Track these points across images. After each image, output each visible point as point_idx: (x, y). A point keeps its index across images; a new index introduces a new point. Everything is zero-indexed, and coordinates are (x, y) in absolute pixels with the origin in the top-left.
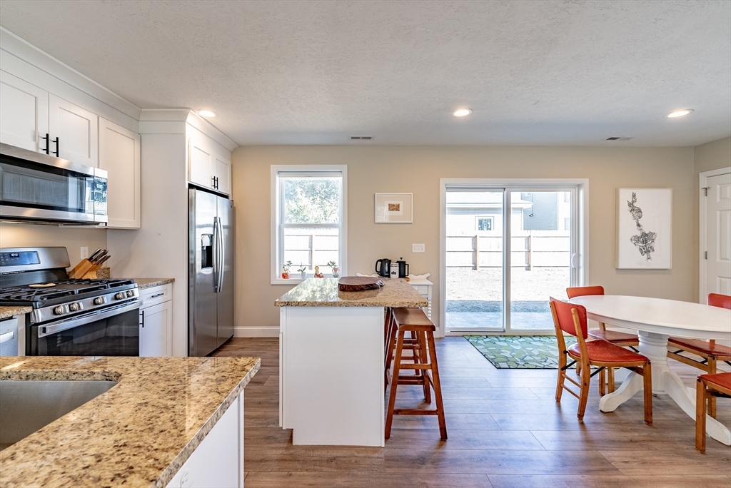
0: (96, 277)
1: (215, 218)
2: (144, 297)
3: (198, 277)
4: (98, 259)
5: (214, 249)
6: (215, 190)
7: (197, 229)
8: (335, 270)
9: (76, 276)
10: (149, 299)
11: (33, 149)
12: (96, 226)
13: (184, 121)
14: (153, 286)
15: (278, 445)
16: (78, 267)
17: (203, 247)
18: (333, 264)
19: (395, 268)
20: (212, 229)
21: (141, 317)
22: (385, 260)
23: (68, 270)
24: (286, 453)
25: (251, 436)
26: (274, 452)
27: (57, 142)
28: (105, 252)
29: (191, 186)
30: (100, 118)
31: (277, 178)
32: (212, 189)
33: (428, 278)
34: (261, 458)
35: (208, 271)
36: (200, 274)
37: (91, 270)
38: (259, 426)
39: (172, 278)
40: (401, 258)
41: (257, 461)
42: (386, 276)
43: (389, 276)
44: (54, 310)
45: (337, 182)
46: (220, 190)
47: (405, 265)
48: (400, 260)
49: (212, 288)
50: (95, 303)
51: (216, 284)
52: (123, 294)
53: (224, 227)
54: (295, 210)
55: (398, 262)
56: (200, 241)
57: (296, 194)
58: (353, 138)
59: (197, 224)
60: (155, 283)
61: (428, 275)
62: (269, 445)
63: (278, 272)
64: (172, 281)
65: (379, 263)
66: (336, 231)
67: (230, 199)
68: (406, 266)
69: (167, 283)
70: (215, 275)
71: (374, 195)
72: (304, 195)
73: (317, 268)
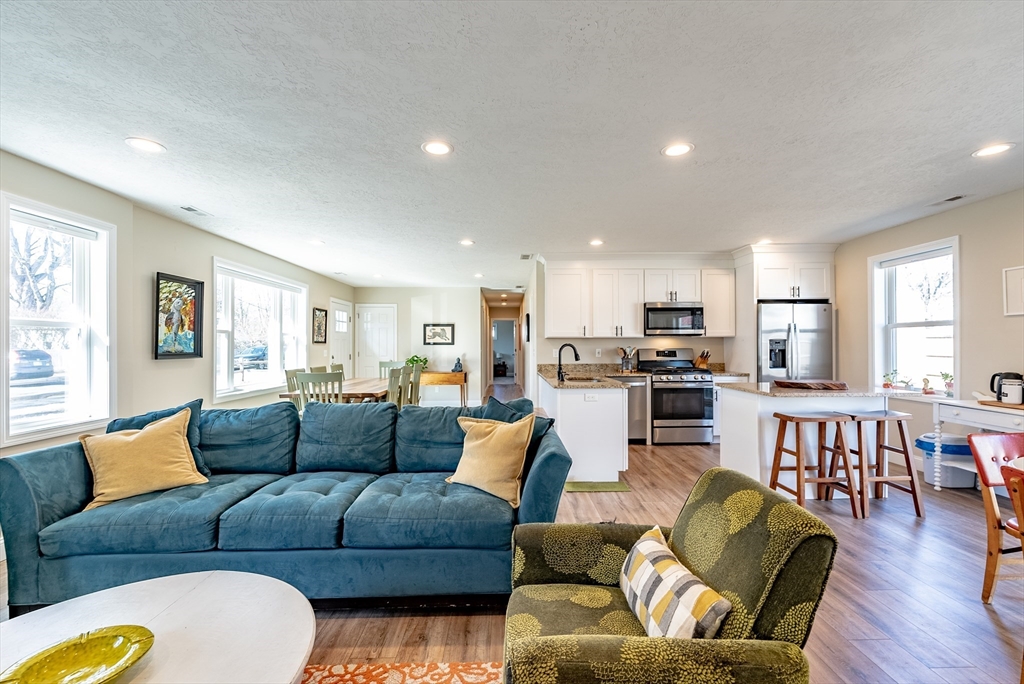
0: (705, 368)
1: (789, 325)
3: (766, 374)
4: (705, 356)
5: (788, 352)
6: (796, 298)
7: (763, 335)
8: (950, 385)
11: (666, 301)
12: (701, 336)
13: (752, 253)
14: (726, 376)
17: (772, 350)
20: (786, 333)
21: (715, 394)
23: (693, 362)
27: (675, 293)
30: (703, 270)
31: (878, 271)
32: (792, 298)
35: (781, 371)
39: (748, 373)
46: (804, 297)
52: (708, 377)
53: (806, 331)
56: (768, 345)
60: (729, 374)
63: (877, 382)
64: (748, 375)
67: (831, 301)
69: (741, 376)
73: (926, 381)
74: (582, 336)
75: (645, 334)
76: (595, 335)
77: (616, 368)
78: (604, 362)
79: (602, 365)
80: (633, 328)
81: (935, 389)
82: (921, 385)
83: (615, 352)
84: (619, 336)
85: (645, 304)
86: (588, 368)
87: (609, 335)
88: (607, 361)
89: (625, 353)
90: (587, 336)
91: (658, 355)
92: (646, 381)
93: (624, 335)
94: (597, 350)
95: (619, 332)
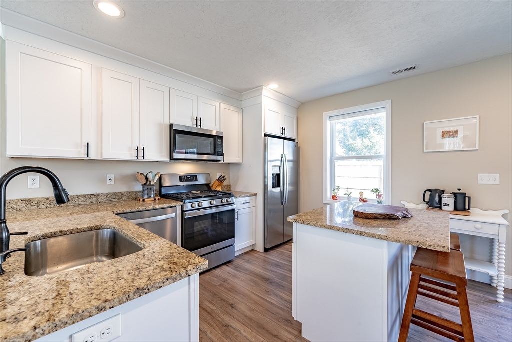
0: (221, 190)
1: (282, 155)
2: (239, 204)
3: (269, 193)
4: (222, 179)
5: (282, 175)
6: (284, 136)
7: (269, 163)
8: (380, 196)
9: (213, 189)
10: (241, 204)
11: (191, 126)
12: (220, 163)
13: (261, 95)
14: (243, 197)
15: (291, 330)
16: (214, 184)
17: (273, 175)
18: (378, 191)
19: (449, 200)
20: (280, 162)
21: (236, 215)
22: (436, 190)
23: (211, 185)
24: (294, 340)
25: (278, 313)
26: (286, 334)
27: (201, 120)
28: (224, 177)
29: (266, 135)
30: (221, 104)
31: (329, 123)
32: (281, 136)
33: (504, 216)
34: (276, 333)
35: (278, 190)
36: (271, 191)
37: (219, 186)
38: (286, 309)
39: (255, 192)
40: (459, 190)
41: (272, 335)
42: (437, 207)
43: (440, 208)
44: (192, 205)
45: (382, 117)
46: (287, 136)
47: (465, 197)
48: (458, 191)
49: (280, 202)
50: (222, 203)
51: (282, 199)
52: (230, 200)
53: (289, 161)
54: (368, 146)
55: (454, 194)
56: (272, 171)
57: (370, 132)
58: (394, 73)
59: (269, 160)
60: (245, 195)
61: (507, 212)
62: (285, 327)
63: (329, 195)
64: (256, 195)
65: (428, 194)
66: (381, 163)
67: (296, 141)
68: (467, 199)
69: (252, 196)
70: (282, 193)
71: (423, 124)
72: (376, 133)
73: (361, 193)
74: (84, 157)
75: (171, 158)
76: (107, 156)
77: (135, 197)
78: (117, 191)
79: (115, 194)
80: (157, 151)
81: (368, 198)
82: (359, 196)
83: (135, 178)
84: (141, 159)
85: (171, 126)
86: (94, 200)
87: (127, 157)
88: (123, 189)
89: (147, 179)
90: (93, 156)
91: (181, 181)
92: (176, 212)
93: (147, 159)
94: (108, 177)
95: (141, 154)
